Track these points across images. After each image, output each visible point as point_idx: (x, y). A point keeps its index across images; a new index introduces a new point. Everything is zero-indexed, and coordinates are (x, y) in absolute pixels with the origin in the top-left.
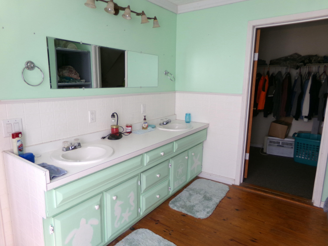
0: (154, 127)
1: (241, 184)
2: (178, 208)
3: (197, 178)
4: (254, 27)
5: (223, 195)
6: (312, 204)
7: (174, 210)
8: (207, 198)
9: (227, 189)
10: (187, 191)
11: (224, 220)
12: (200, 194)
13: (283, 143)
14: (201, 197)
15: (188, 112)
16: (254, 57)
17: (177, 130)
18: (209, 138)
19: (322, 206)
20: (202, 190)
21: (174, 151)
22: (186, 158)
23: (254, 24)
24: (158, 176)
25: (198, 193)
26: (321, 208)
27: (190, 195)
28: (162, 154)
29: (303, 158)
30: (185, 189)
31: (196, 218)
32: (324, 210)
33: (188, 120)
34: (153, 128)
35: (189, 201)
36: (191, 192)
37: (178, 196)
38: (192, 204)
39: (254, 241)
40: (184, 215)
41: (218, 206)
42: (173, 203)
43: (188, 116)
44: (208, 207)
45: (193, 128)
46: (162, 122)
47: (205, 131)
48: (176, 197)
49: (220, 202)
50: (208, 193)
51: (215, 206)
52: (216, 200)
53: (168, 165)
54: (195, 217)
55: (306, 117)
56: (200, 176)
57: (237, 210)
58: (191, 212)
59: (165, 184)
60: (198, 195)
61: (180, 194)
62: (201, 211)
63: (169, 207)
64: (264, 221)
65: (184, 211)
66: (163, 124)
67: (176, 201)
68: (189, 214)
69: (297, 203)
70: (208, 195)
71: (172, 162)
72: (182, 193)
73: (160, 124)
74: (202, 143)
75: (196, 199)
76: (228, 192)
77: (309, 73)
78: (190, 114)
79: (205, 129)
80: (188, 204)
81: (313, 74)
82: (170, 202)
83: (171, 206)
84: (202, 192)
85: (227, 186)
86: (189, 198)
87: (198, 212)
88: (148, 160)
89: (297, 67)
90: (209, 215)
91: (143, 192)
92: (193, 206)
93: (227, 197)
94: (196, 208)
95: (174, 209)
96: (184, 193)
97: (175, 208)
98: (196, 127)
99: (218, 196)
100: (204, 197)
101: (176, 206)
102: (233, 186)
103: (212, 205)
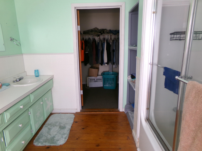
0: (8, 85)
1: (81, 111)
2: (42, 143)
3: (51, 114)
4: (75, 8)
5: (72, 122)
6: (119, 111)
7: (39, 146)
8: (62, 128)
9: (74, 116)
10: (46, 127)
11: (77, 139)
12: (56, 126)
13: (97, 80)
14: (57, 128)
15: (36, 69)
16: (78, 29)
17: (30, 85)
18: (55, 85)
19: (124, 110)
20: (57, 122)
21: (32, 101)
22: (42, 103)
23: (76, 6)
24: (20, 125)
25: (54, 125)
26: (123, 112)
27: (49, 129)
28: (22, 107)
29: (108, 86)
30: (44, 126)
31: (58, 146)
32: (125, 113)
33: (37, 75)
34: (7, 86)
35: (50, 135)
36: (49, 127)
37: (40, 133)
38: (52, 136)
39: (98, 146)
40: (48, 147)
41: (71, 130)
42: (37, 141)
43: (37, 72)
44: (64, 134)
45: (42, 80)
46: (15, 80)
47: (51, 81)
48: (38, 135)
49: (71, 127)
50: (62, 123)
51: (69, 132)
52: (69, 127)
53: (28, 113)
54: (57, 145)
55: (106, 63)
56: (53, 112)
57: (83, 129)
58: (53, 143)
59: (28, 129)
60: (55, 127)
61: (41, 132)
62: (60, 139)
63: (34, 146)
64: (99, 130)
65: (47, 144)
66: (17, 81)
67: (39, 138)
68: (52, 145)
69: (112, 113)
70: (62, 125)
71: (31, 110)
72: (42, 130)
73: (14, 82)
74: (51, 89)
75: (54, 131)
76: (75, 118)
77: (104, 39)
78: (38, 70)
79: (51, 79)
80: (49, 137)
81: (106, 39)
82: (34, 141)
83: (36, 144)
84: (57, 124)
85: (73, 114)
86: (48, 133)
87: (58, 140)
88: (9, 116)
89: (98, 36)
90: (66, 140)
91: (8, 146)
92: (54, 137)
93: (75, 122)
94: (56, 138)
95: (38, 145)
96: (44, 129)
97: (40, 145)
98: (45, 79)
99: (69, 123)
100: (59, 128)
101: (40, 142)
102: (77, 113)
103: (67, 131)
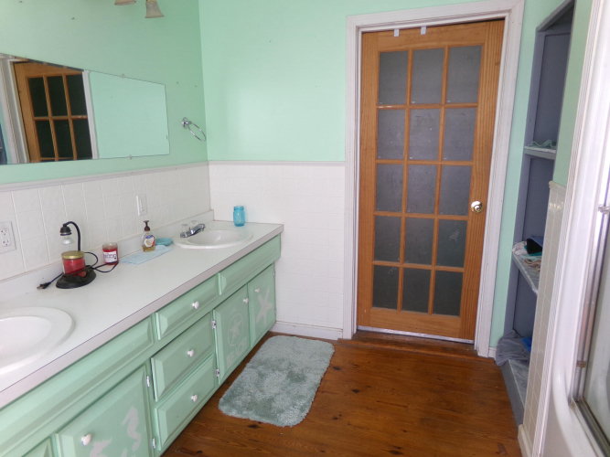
0: (169, 244)
1: (354, 336)
2: (240, 411)
3: (269, 335)
4: (358, 28)
5: (324, 365)
6: (474, 354)
7: (232, 417)
8: (296, 378)
9: (330, 350)
10: (252, 367)
11: (336, 419)
12: (280, 370)
14: (281, 377)
15: (238, 203)
17: (219, 248)
18: (286, 253)
19: (492, 354)
20: (283, 360)
21: (221, 293)
22: (245, 301)
23: (359, 24)
24: (190, 353)
25: (275, 368)
26: (490, 359)
27: (261, 375)
28: (195, 305)
30: (249, 365)
31: (280, 428)
32: (498, 363)
33: (240, 221)
34: (166, 245)
35: (261, 391)
36: (260, 368)
37: (236, 382)
38: (268, 395)
39: (397, 453)
40: (255, 425)
41: (320, 390)
42: (228, 401)
43: (239, 211)
44: (300, 397)
45: (252, 237)
46: (185, 230)
47: (277, 240)
48: (232, 387)
49: (322, 380)
50: (296, 365)
51: (313, 393)
52: (314, 378)
53: (210, 325)
54: (278, 424)
56: (274, 330)
57: (356, 391)
58: (268, 416)
59: (208, 365)
60: (277, 372)
61: (239, 378)
62: (288, 408)
63: (220, 414)
64: (405, 404)
65: (254, 417)
66: (189, 234)
67: (233, 396)
68: (264, 420)
69: (453, 355)
70: (296, 370)
71: (217, 316)
72: (243, 373)
73: (183, 235)
74: (273, 265)
75: (274, 384)
76: (333, 356)
78: (242, 209)
79: (276, 237)
80: (259, 397)
82: (221, 400)
83: (224, 408)
84: (283, 366)
85: (330, 345)
86: (258, 385)
87: (282, 411)
88: (165, 326)
90: (304, 414)
91: (160, 400)
92: (271, 400)
93: (333, 367)
94: (277, 404)
95: (230, 414)
96: (248, 375)
97: (234, 413)
98: (259, 235)
99: (316, 366)
100: (288, 377)
101: (234, 406)
102: (341, 342)
103: (307, 390)
